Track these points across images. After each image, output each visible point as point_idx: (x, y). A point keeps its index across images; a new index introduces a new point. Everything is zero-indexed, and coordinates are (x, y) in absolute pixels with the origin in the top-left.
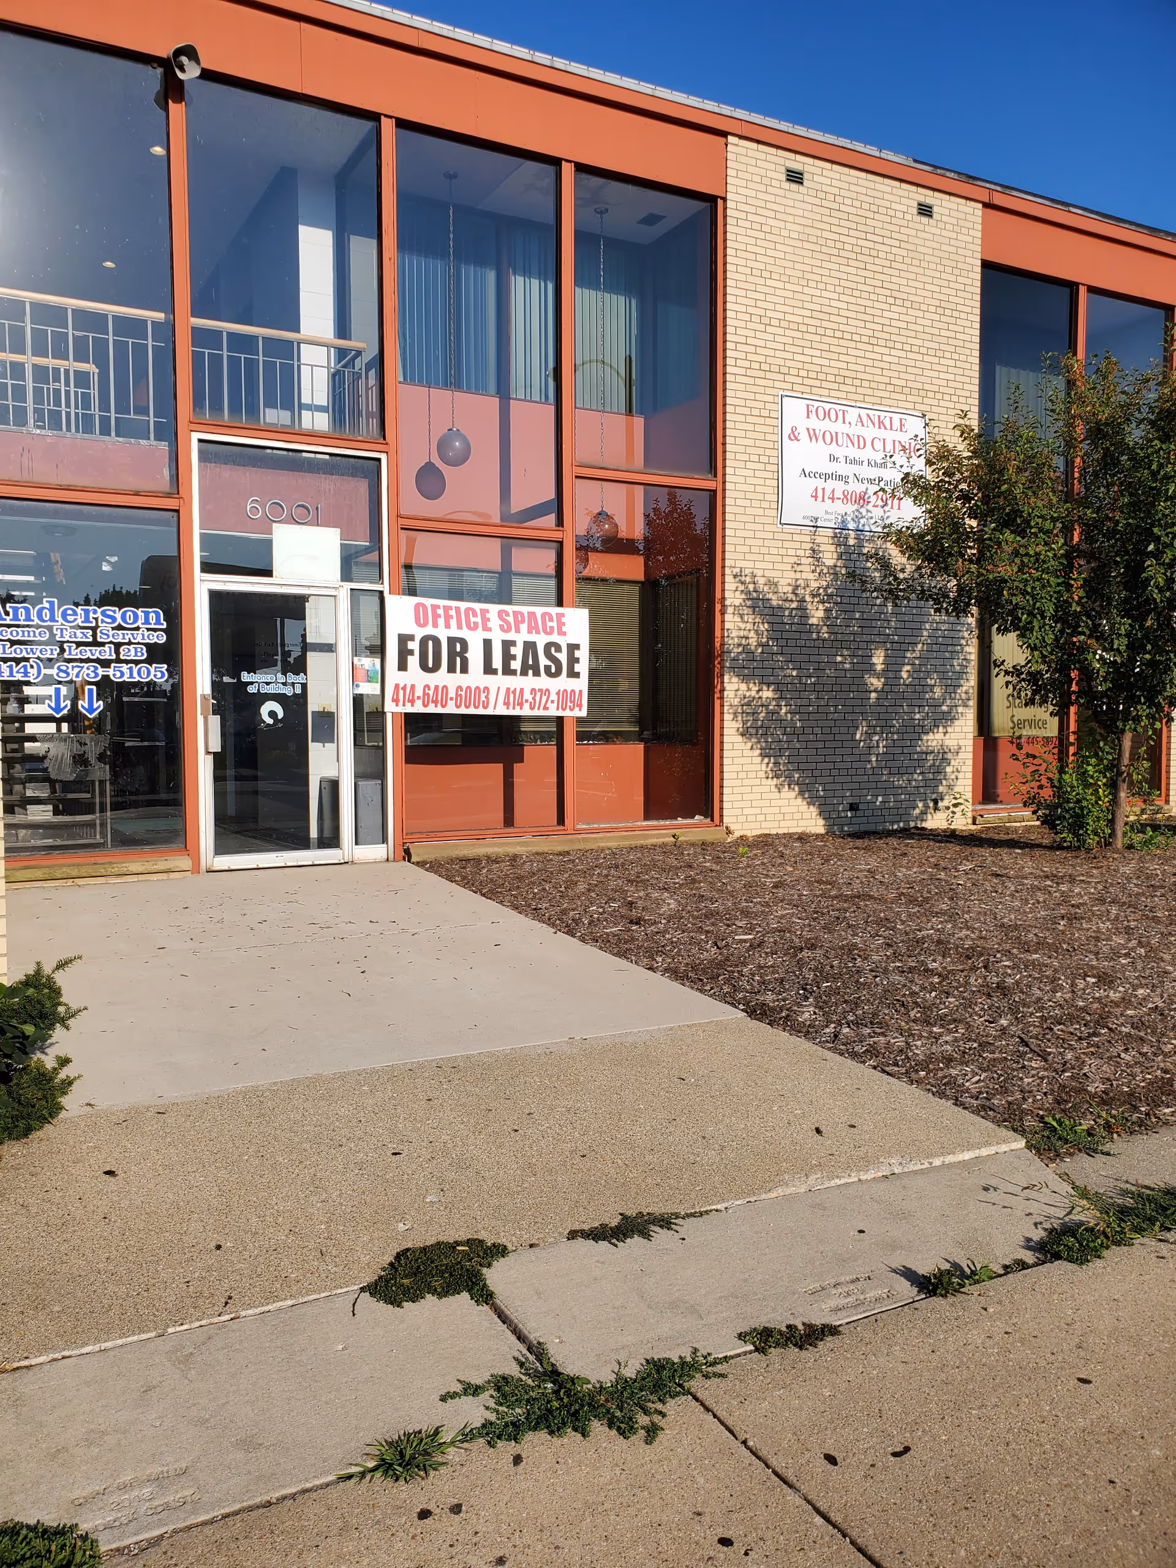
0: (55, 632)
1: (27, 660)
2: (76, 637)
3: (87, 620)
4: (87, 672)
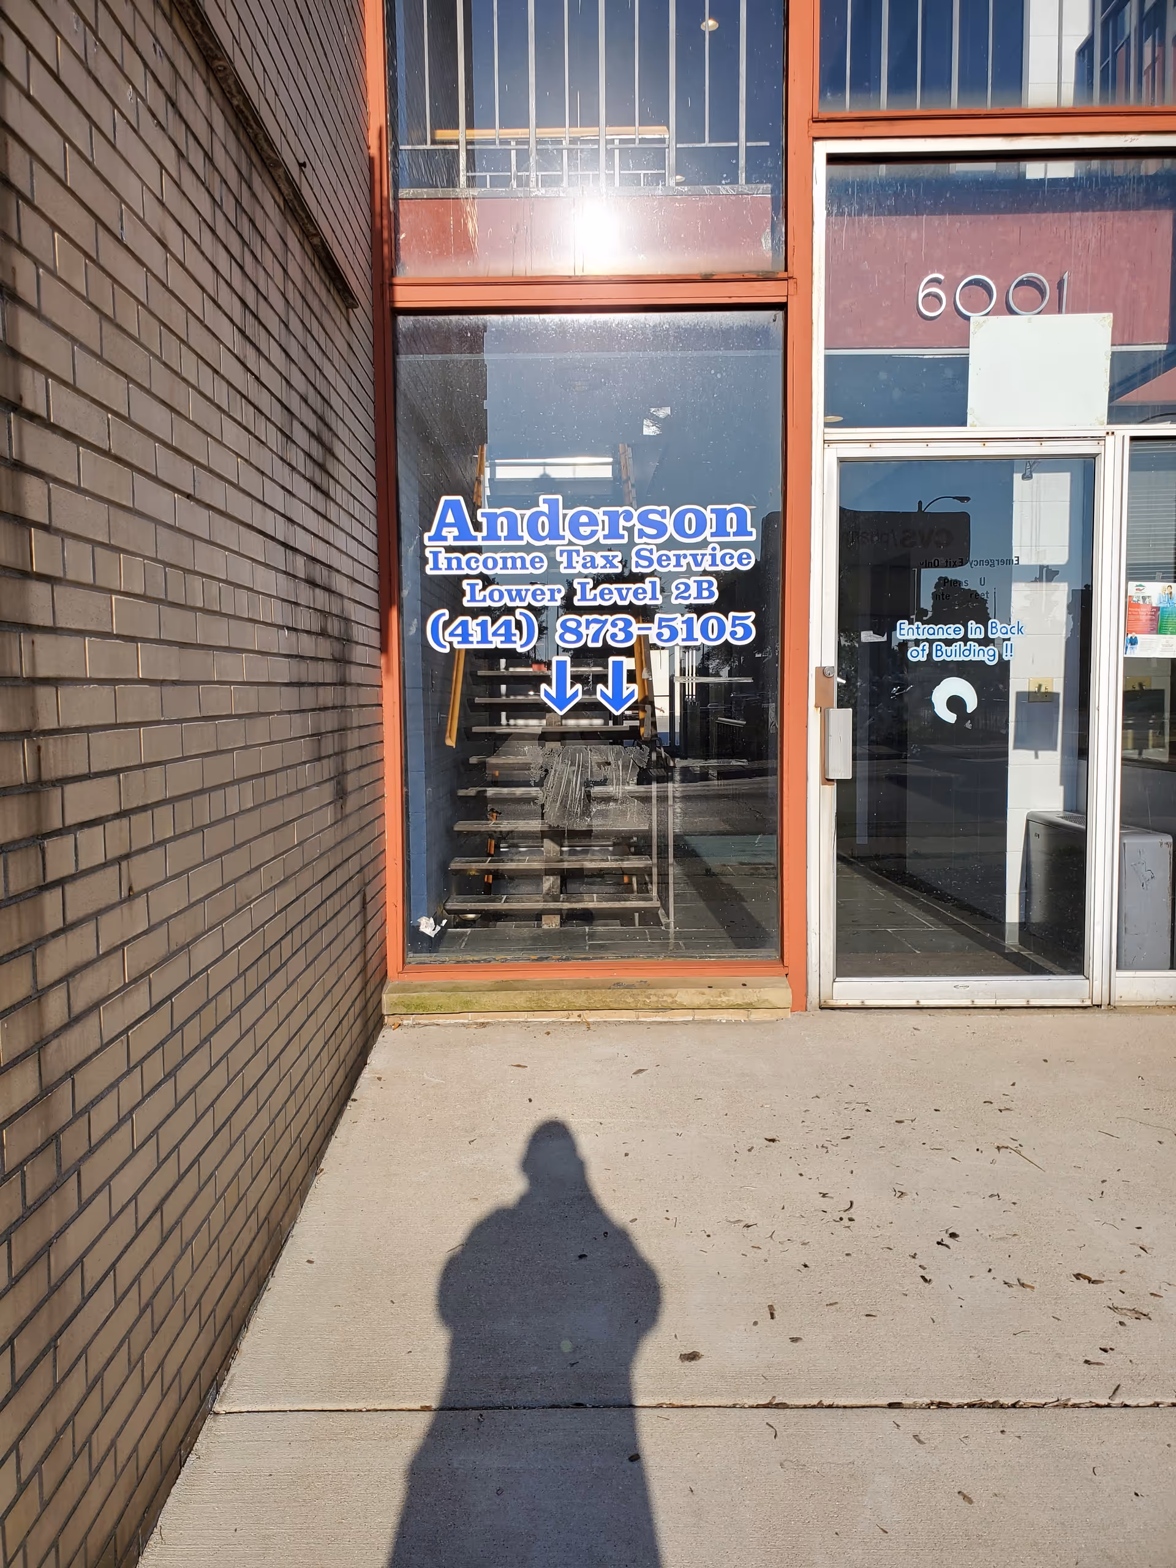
0: (558, 559)
1: (511, 611)
2: (594, 566)
3: (614, 533)
4: (612, 630)
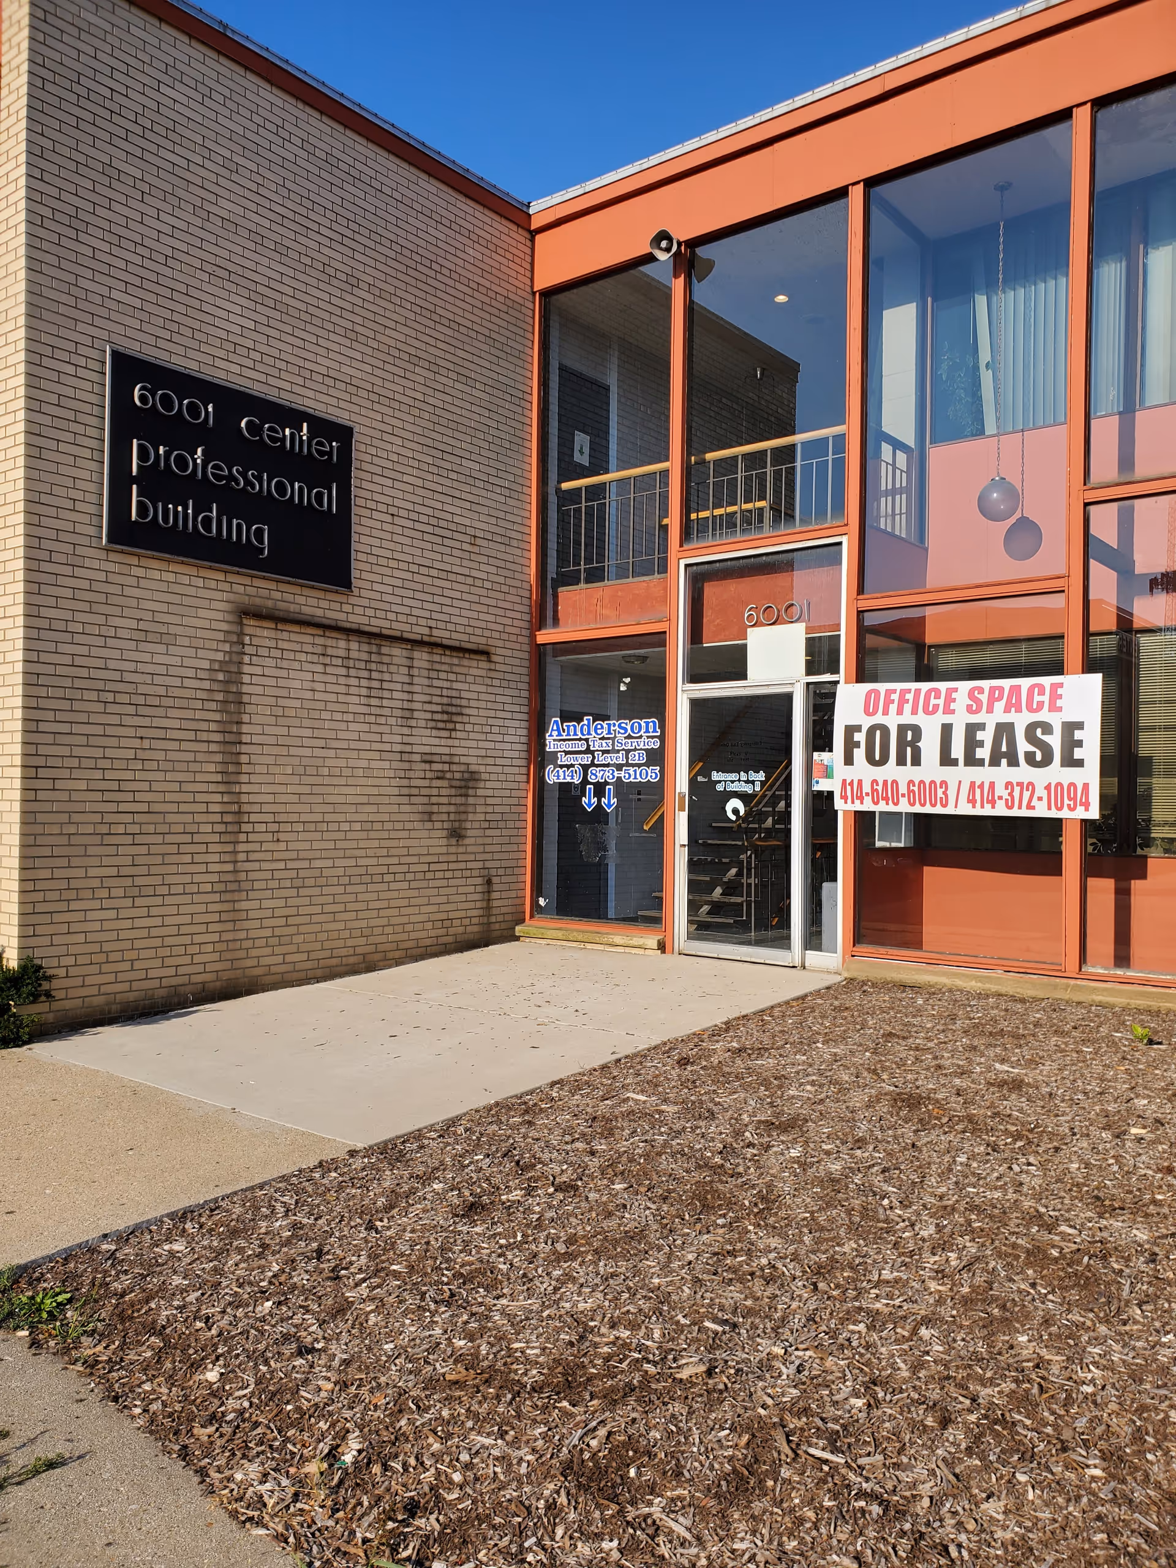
0: (590, 743)
2: (602, 747)
3: (609, 733)
4: (608, 774)
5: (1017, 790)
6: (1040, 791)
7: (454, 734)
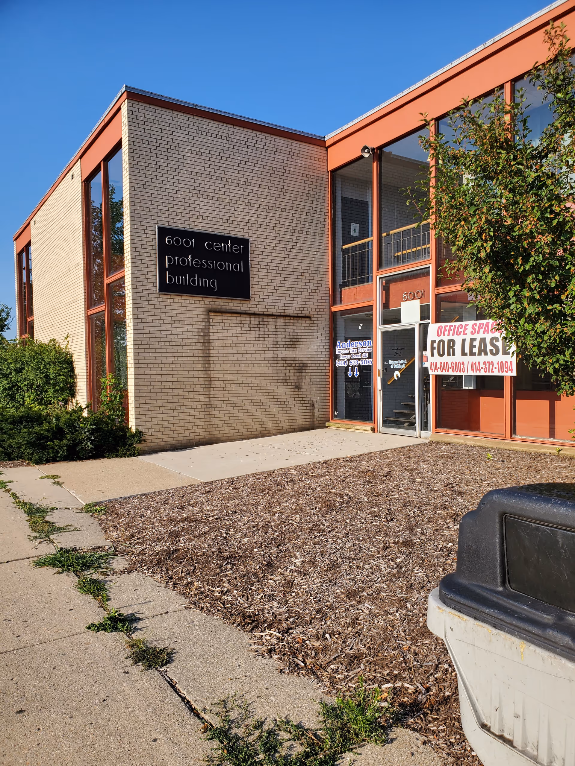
0: (350, 350)
1: (345, 360)
2: (354, 352)
3: (356, 346)
4: (356, 362)
5: (488, 364)
6: (496, 365)
7: (295, 349)
